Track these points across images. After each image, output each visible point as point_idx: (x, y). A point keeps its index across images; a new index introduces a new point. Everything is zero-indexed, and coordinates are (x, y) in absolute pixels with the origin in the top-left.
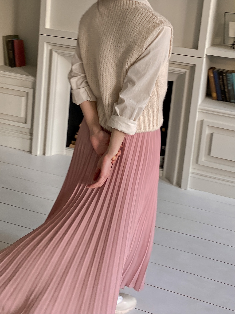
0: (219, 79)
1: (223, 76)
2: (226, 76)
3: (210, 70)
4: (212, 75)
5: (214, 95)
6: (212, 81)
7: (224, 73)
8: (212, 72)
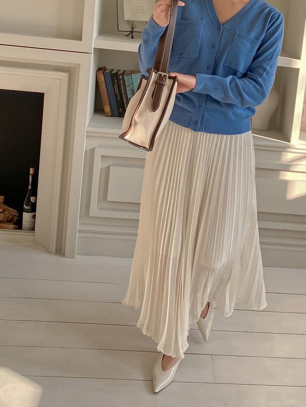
0: (114, 84)
1: (118, 79)
3: (98, 72)
4: (102, 79)
5: (107, 109)
6: (103, 87)
7: (120, 75)
8: (102, 74)
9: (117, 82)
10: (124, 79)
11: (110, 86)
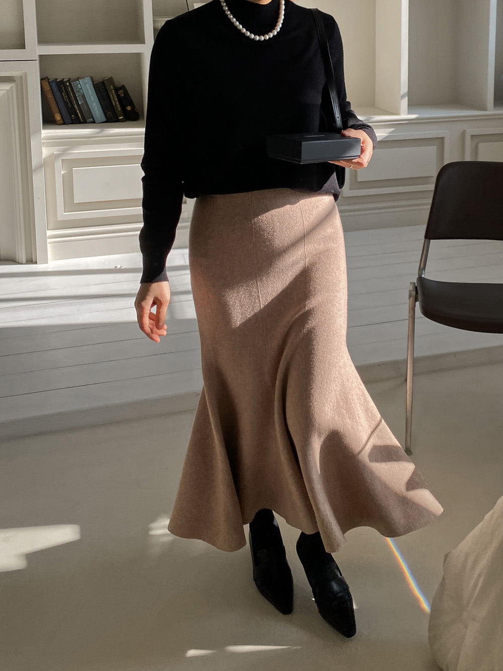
0: (61, 92)
1: (65, 87)
2: (70, 84)
3: (43, 81)
4: (47, 88)
5: (58, 117)
6: (50, 96)
7: (66, 82)
8: (47, 83)
9: (65, 88)
10: (71, 85)
11: (58, 94)
